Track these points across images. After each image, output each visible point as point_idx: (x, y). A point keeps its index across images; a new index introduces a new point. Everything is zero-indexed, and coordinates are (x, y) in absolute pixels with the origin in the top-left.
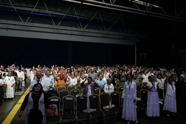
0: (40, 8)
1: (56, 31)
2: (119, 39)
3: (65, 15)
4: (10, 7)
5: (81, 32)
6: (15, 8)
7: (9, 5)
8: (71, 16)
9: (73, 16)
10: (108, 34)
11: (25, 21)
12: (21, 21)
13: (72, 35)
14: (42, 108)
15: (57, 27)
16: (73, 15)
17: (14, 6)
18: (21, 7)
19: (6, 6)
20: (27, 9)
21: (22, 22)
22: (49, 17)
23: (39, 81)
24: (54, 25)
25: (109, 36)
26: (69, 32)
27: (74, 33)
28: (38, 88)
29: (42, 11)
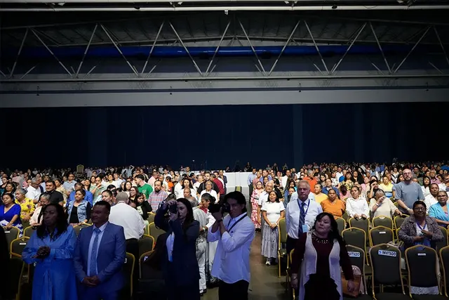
0: (231, 38)
1: (265, 85)
2: (427, 87)
3: (286, 44)
4: (175, 45)
5: (322, 81)
6: (185, 45)
7: (173, 42)
8: (299, 44)
9: (303, 44)
10: (397, 78)
11: (203, 70)
12: (197, 71)
13: (300, 89)
14: (336, 272)
15: (269, 75)
16: (302, 41)
17: (184, 41)
18: (195, 41)
19: (169, 45)
20: (206, 44)
21: (198, 73)
22: (252, 55)
23: (303, 206)
24: (262, 71)
25: (399, 83)
26: (295, 84)
27: (305, 84)
28: (322, 223)
29: (236, 44)
